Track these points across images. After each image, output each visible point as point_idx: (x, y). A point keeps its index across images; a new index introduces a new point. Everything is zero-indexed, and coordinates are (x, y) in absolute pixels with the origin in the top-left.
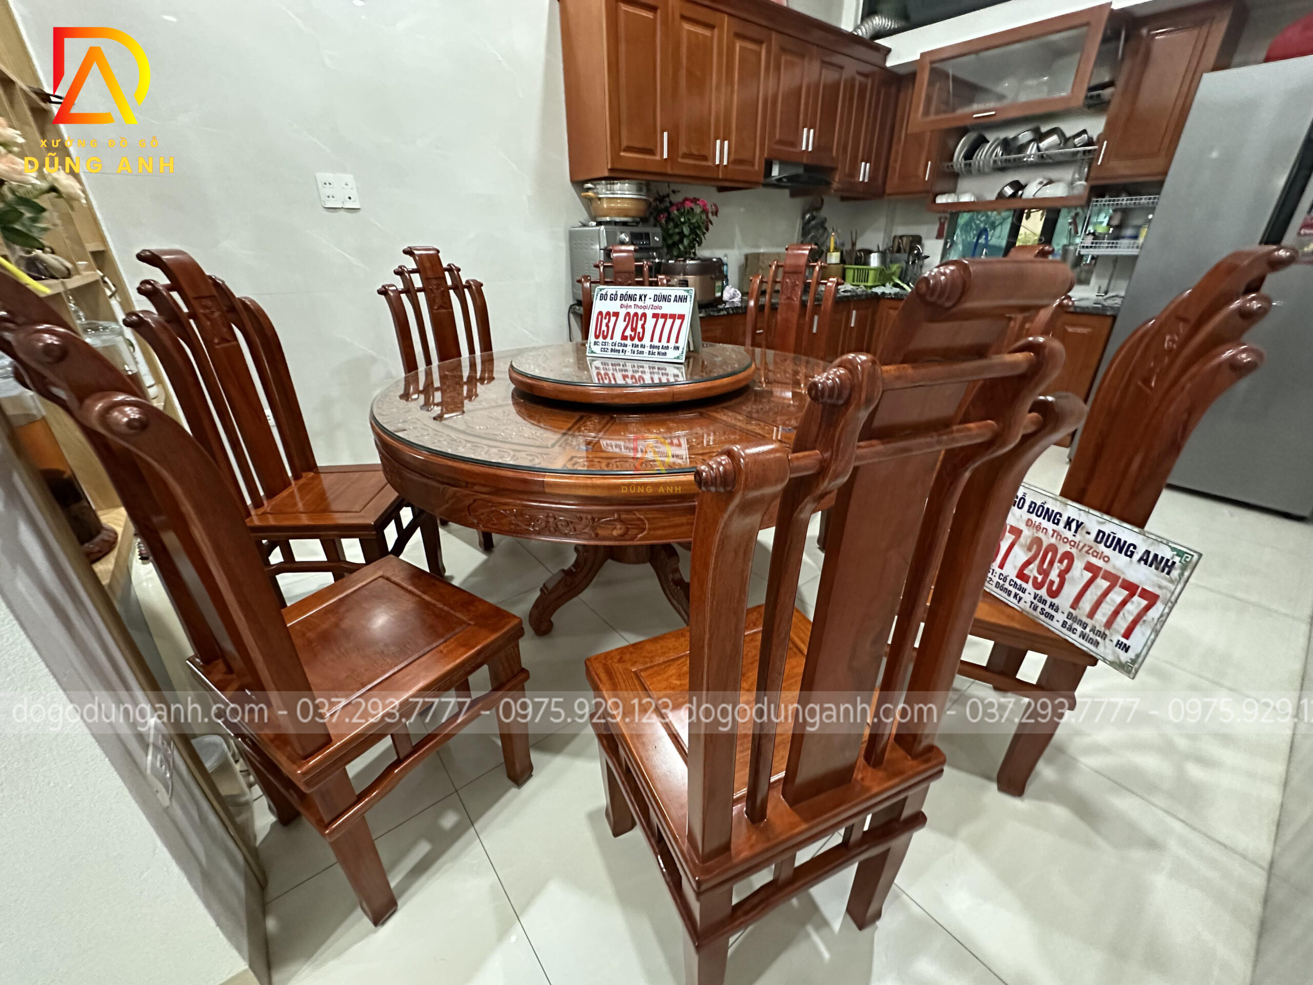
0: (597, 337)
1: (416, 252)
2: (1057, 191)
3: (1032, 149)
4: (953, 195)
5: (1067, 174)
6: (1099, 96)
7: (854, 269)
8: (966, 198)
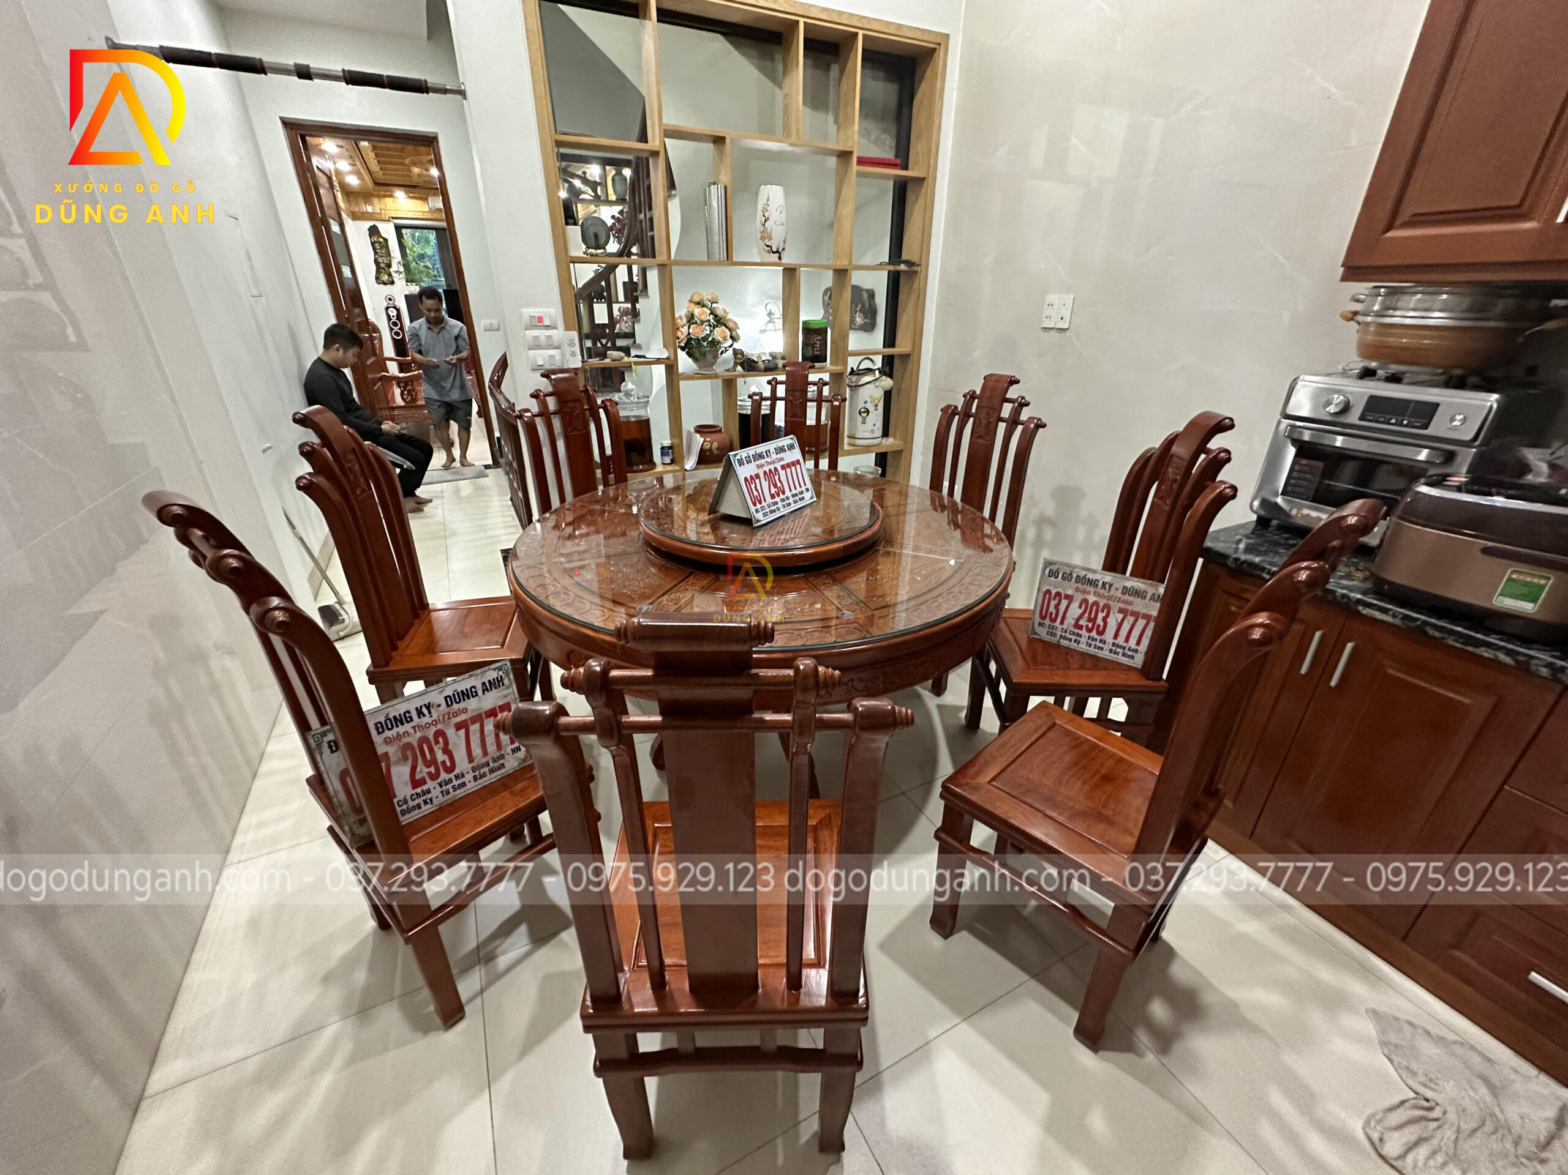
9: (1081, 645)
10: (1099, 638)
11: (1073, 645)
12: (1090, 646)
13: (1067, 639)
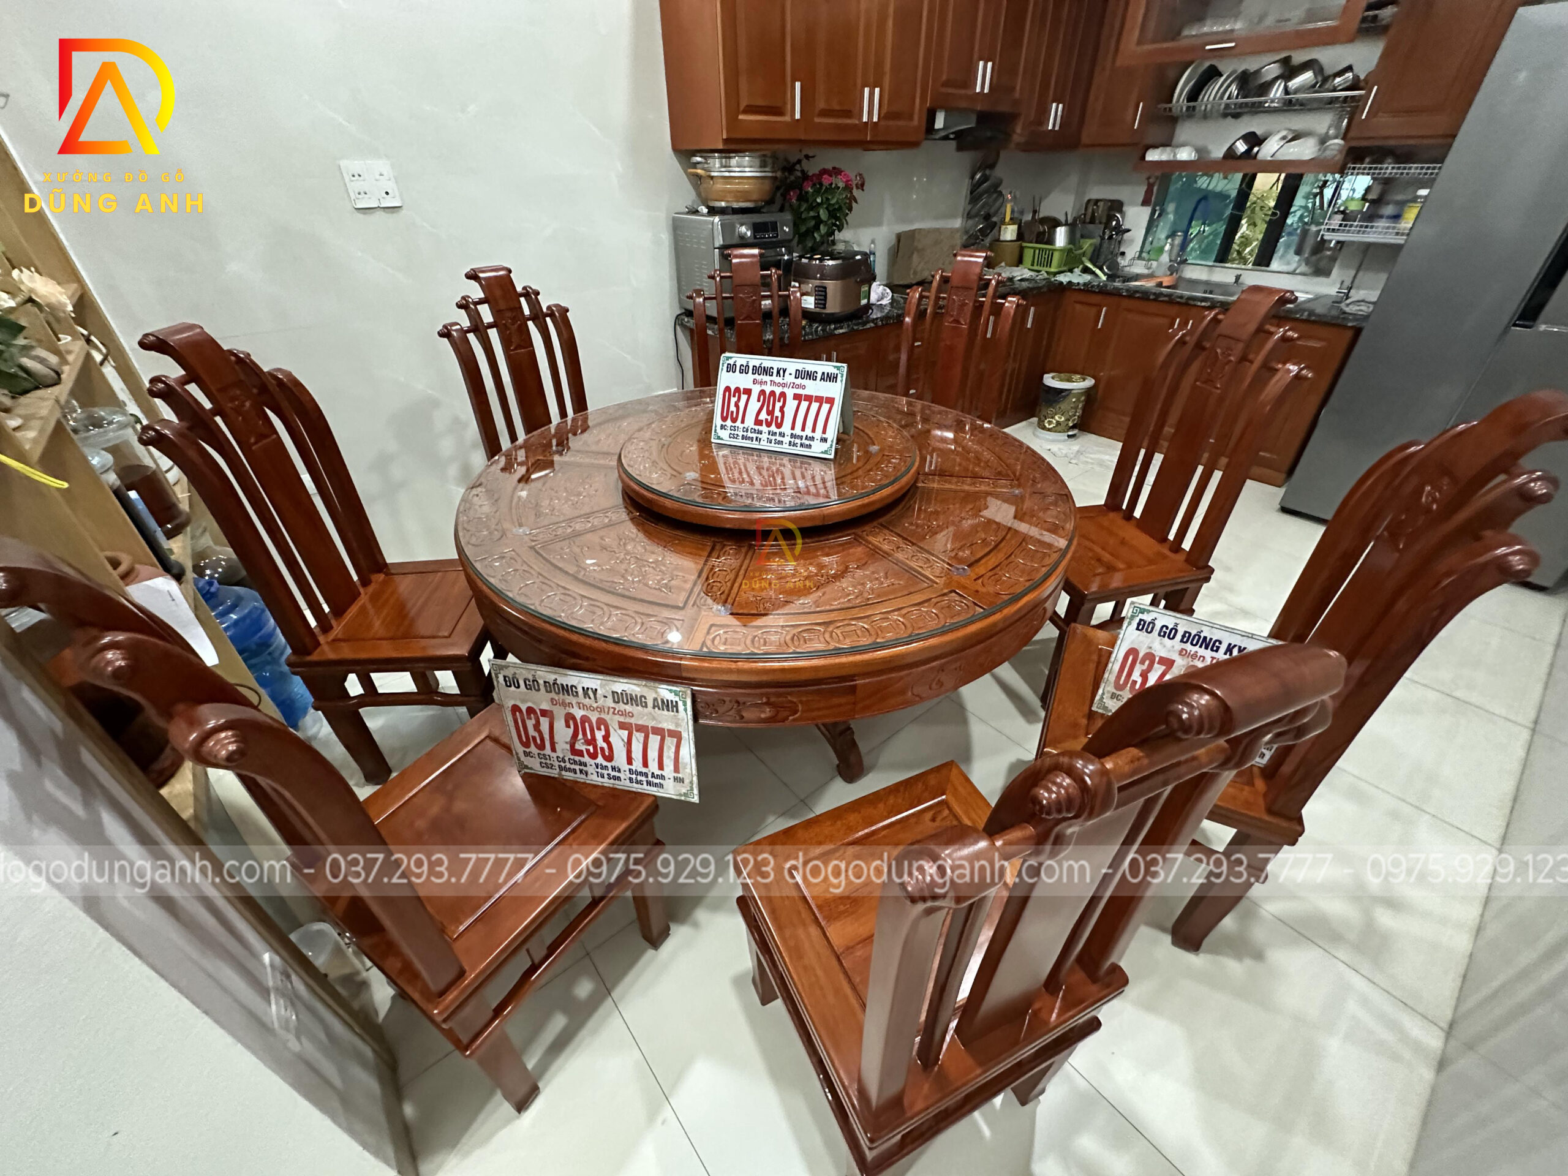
0: (724, 419)
1: (482, 275)
2: (1304, 150)
3: (1277, 92)
4: (1168, 149)
5: (1322, 122)
6: (1376, 16)
7: (1035, 249)
8: (1185, 154)
9: (590, 777)
10: (609, 765)
11: (581, 778)
12: (603, 777)
13: (569, 770)
